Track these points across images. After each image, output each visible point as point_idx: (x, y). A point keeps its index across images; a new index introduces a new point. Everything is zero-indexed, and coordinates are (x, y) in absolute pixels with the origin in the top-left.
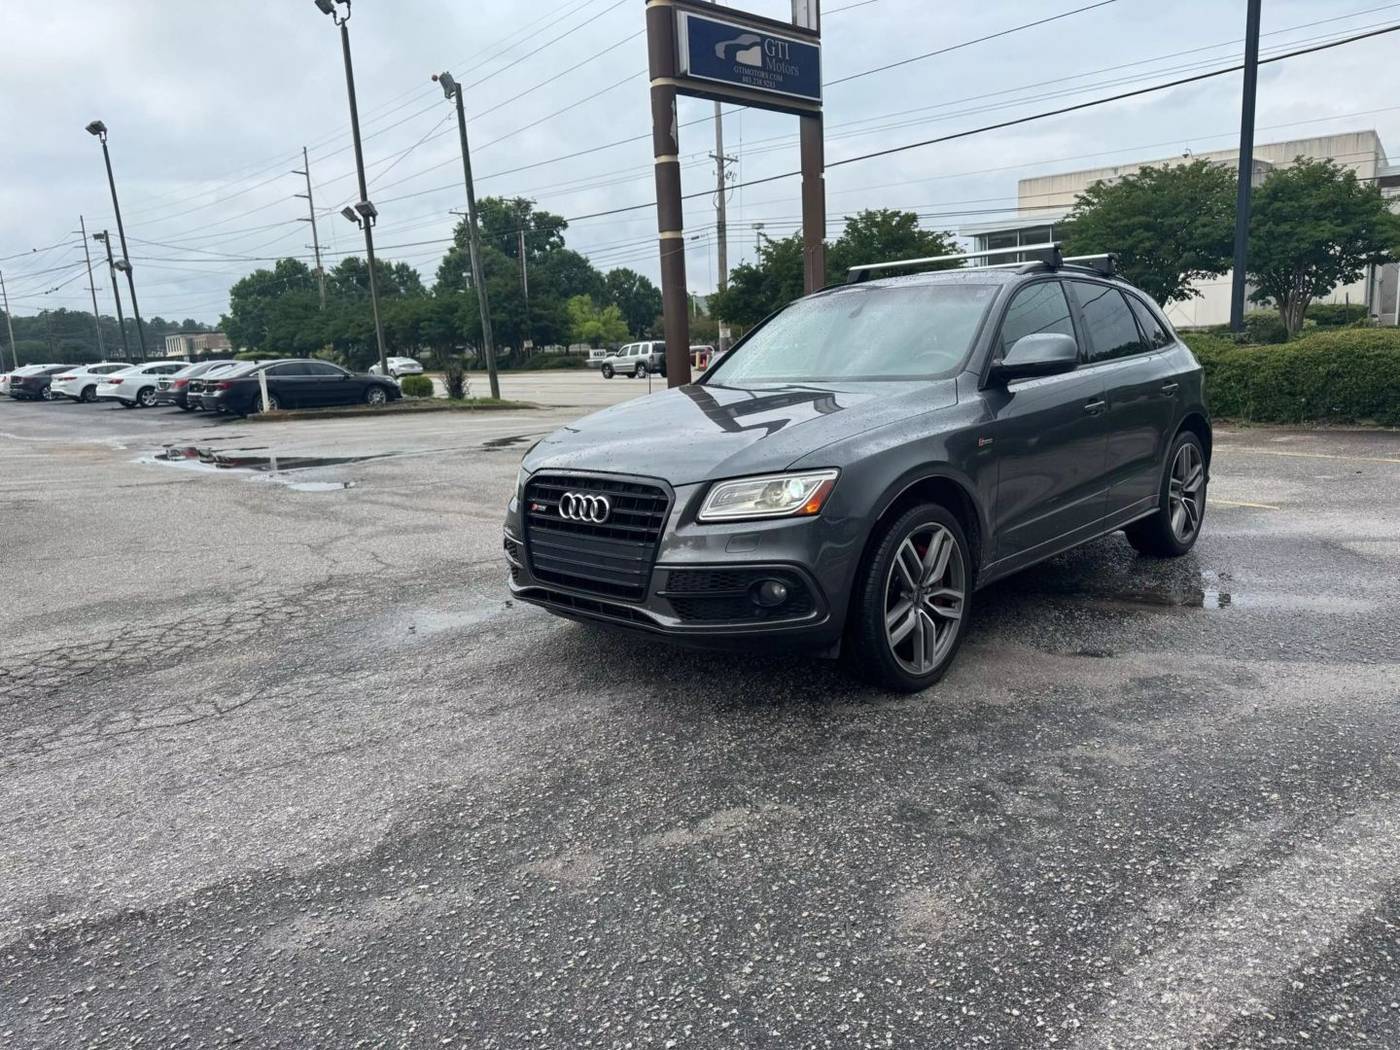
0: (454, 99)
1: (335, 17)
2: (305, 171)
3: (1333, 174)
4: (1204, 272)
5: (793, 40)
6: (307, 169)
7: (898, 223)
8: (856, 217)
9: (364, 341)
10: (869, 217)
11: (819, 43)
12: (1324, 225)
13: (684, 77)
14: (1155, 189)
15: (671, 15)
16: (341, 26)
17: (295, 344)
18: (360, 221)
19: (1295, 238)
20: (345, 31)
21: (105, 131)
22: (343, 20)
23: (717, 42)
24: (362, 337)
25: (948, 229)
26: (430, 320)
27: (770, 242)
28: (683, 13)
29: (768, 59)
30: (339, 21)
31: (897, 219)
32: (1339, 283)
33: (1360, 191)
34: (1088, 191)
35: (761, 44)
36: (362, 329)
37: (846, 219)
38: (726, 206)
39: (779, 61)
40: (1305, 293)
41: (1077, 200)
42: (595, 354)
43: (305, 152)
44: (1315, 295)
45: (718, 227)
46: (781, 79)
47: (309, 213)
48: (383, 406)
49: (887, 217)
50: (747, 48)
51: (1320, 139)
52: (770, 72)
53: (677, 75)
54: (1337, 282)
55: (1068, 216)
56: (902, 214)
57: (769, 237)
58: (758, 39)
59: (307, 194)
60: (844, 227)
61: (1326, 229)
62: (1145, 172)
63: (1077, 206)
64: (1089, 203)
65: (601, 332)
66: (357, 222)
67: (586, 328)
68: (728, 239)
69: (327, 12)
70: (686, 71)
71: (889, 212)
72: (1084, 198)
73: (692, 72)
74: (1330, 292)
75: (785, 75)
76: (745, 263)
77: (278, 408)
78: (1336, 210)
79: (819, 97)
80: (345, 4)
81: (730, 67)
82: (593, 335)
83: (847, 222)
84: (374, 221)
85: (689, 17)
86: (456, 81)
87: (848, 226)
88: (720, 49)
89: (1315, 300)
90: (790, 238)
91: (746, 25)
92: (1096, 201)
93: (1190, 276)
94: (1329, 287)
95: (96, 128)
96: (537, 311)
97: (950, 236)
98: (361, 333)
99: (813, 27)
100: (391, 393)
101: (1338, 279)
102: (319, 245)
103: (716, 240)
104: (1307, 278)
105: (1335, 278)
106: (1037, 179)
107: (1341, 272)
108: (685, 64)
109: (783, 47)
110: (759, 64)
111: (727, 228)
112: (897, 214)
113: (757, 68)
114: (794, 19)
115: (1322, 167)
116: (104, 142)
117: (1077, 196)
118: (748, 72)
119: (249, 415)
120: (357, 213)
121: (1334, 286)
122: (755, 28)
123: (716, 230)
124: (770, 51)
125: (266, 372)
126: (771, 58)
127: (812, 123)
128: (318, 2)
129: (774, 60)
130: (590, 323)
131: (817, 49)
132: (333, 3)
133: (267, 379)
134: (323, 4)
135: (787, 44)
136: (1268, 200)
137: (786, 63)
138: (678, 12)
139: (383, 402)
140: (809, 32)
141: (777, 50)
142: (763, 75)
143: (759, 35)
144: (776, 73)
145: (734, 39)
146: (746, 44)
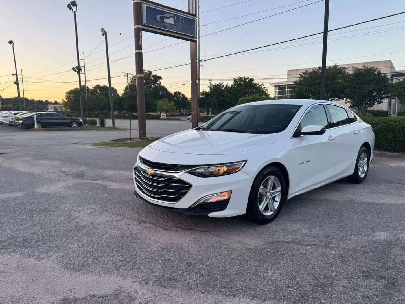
0: (104, 36)
3: (374, 71)
4: (337, 99)
5: (185, 16)
6: (84, 59)
8: (237, 79)
10: (240, 79)
11: (196, 18)
13: (145, 25)
15: (141, 5)
18: (77, 72)
19: (362, 89)
20: (75, 15)
21: (13, 43)
23: (157, 15)
25: (263, 83)
27: (212, 85)
29: (176, 22)
30: (74, 12)
31: (248, 80)
32: (376, 104)
33: (382, 76)
34: (303, 73)
35: (174, 17)
36: (97, 105)
37: (234, 79)
38: (201, 74)
40: (366, 106)
41: (300, 76)
42: (162, 115)
44: (369, 107)
46: (181, 29)
47: (84, 71)
48: (76, 128)
49: (246, 79)
50: (168, 18)
51: (375, 62)
52: (177, 26)
53: (142, 24)
54: (375, 103)
55: (297, 80)
56: (250, 78)
57: (212, 83)
58: (173, 15)
59: (84, 66)
60: (233, 81)
61: (372, 87)
63: (300, 78)
64: (303, 77)
65: (168, 109)
67: (163, 108)
68: (201, 84)
70: (145, 23)
71: (246, 78)
72: (301, 75)
73: (147, 24)
74: (373, 106)
75: (182, 27)
76: (204, 91)
77: (41, 127)
78: (374, 81)
79: (195, 35)
80: (75, 7)
81: (162, 23)
82: (165, 110)
85: (146, 6)
86: (105, 31)
87: (234, 81)
88: (158, 17)
89: (369, 109)
90: (218, 84)
91: (169, 11)
92: (305, 76)
93: (333, 100)
94: (373, 105)
95: (11, 42)
97: (264, 85)
99: (194, 14)
101: (376, 102)
102: (86, 80)
104: (366, 102)
105: (375, 102)
106: (292, 70)
107: (377, 100)
108: (145, 21)
109: (182, 19)
110: (173, 23)
111: (201, 80)
112: (248, 78)
114: (189, 11)
115: (371, 69)
116: (13, 46)
117: (299, 74)
118: (169, 25)
119: (30, 129)
121: (374, 104)
122: (172, 12)
124: (177, 20)
125: (36, 116)
126: (177, 22)
127: (194, 43)
128: (67, 6)
129: (178, 22)
130: (165, 106)
131: (195, 20)
132: (72, 6)
133: (37, 118)
134: (69, 7)
135: (183, 18)
136: (355, 78)
137: (183, 24)
138: (143, 4)
139: (77, 126)
140: (192, 15)
141: (179, 19)
142: (174, 27)
143: (173, 14)
144: (179, 27)
145: (163, 15)
146: (168, 16)
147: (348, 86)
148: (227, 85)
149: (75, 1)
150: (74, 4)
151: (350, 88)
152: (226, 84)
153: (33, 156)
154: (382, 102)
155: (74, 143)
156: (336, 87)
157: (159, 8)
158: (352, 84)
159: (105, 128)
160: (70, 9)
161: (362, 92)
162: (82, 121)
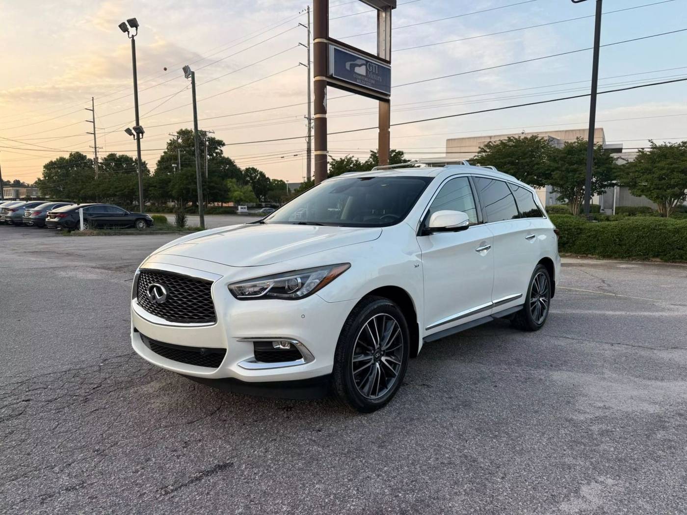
0: (190, 79)
1: (128, 34)
2: (92, 109)
3: (593, 146)
5: (379, 64)
6: (93, 108)
7: (395, 155)
9: (118, 196)
11: (390, 67)
13: (331, 77)
14: (515, 146)
15: (326, 47)
16: (131, 39)
17: (80, 195)
18: (134, 135)
20: (133, 41)
22: (133, 36)
23: (346, 62)
24: (117, 194)
26: (155, 187)
27: (334, 160)
28: (332, 46)
29: (368, 72)
30: (130, 36)
31: (395, 153)
32: (596, 195)
34: (485, 146)
35: (366, 65)
36: (118, 189)
37: (372, 151)
39: (373, 73)
40: (581, 198)
42: (241, 208)
43: (93, 100)
45: (308, 151)
46: (374, 82)
47: (93, 130)
50: (360, 66)
52: (369, 78)
53: (328, 75)
55: (475, 156)
56: (397, 151)
57: (333, 158)
58: (365, 62)
59: (92, 121)
60: (370, 156)
62: (510, 139)
63: (479, 152)
64: (485, 151)
65: (242, 197)
66: (132, 136)
67: (234, 195)
70: (332, 74)
72: (483, 149)
73: (335, 75)
75: (376, 80)
77: (88, 229)
79: (389, 92)
80: (135, 28)
81: (352, 75)
82: (238, 199)
83: (372, 153)
84: (142, 136)
85: (335, 49)
86: (192, 70)
87: (372, 155)
88: (348, 65)
90: (343, 158)
91: (359, 55)
92: (488, 150)
94: (591, 196)
96: (212, 184)
98: (116, 192)
99: (388, 59)
100: (148, 223)
101: (595, 193)
102: (97, 147)
103: (306, 157)
104: (582, 191)
105: (593, 192)
106: (455, 139)
107: (596, 190)
108: (332, 70)
109: (375, 68)
110: (364, 74)
113: (363, 76)
114: (379, 54)
118: (360, 77)
120: (133, 131)
121: (593, 196)
122: (363, 56)
123: (306, 152)
124: (370, 68)
125: (83, 209)
126: (370, 72)
127: (384, 104)
128: (120, 26)
130: (237, 192)
132: (129, 27)
133: (83, 213)
135: (377, 66)
136: (566, 155)
137: (376, 74)
138: (330, 45)
139: (144, 227)
140: (384, 60)
141: (373, 68)
142: (366, 79)
143: (365, 60)
144: (372, 79)
145: (354, 61)
146: (359, 64)
147: (557, 169)
148: (357, 161)
149: (135, 19)
150: (133, 23)
151: (559, 171)
152: (356, 159)
154: (605, 192)
156: (538, 169)
157: (349, 51)
158: (563, 165)
159: (186, 229)
160: (124, 32)
161: (578, 177)
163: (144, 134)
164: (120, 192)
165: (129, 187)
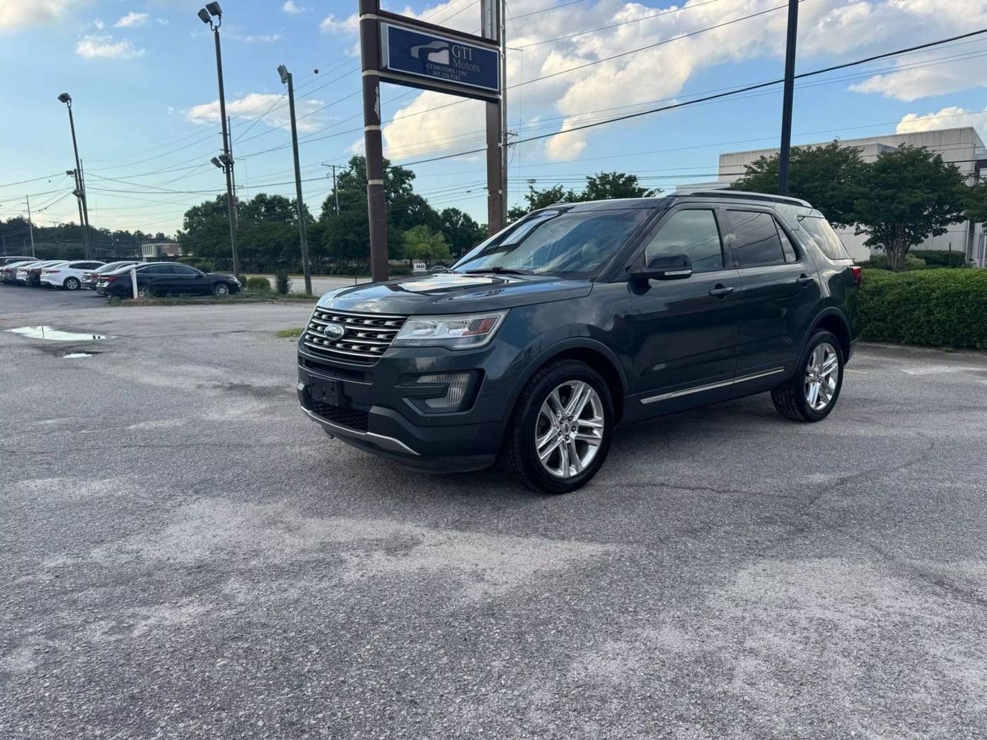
0: (287, 84)
1: (211, 25)
3: (927, 156)
4: (836, 223)
5: (474, 46)
7: (624, 182)
8: (595, 177)
9: (262, 252)
10: (604, 178)
11: (498, 50)
12: (917, 193)
13: (386, 70)
15: (377, 26)
16: (215, 31)
17: (216, 252)
19: (897, 200)
20: (217, 35)
21: (70, 100)
22: (216, 28)
23: (414, 46)
25: (659, 187)
27: (536, 193)
28: (385, 24)
29: (454, 59)
30: (214, 28)
31: (623, 179)
32: (930, 235)
33: (945, 169)
34: (755, 163)
35: (449, 49)
36: (261, 243)
37: (588, 178)
38: (508, 166)
39: (464, 61)
40: (906, 242)
41: (745, 170)
42: (417, 267)
44: (912, 243)
46: (465, 74)
48: (226, 297)
49: (617, 177)
50: (437, 51)
51: (933, 132)
52: (456, 69)
53: (381, 68)
54: (929, 234)
55: (740, 179)
56: (626, 176)
57: (536, 190)
58: (447, 45)
60: (587, 184)
61: (920, 194)
63: (747, 174)
64: (754, 171)
65: (429, 251)
66: (222, 168)
67: (419, 248)
68: (508, 190)
69: (206, 22)
70: (387, 66)
71: (617, 175)
72: (750, 168)
73: (390, 66)
74: (922, 241)
75: (468, 72)
76: (517, 207)
78: (925, 182)
79: (496, 88)
80: (217, 16)
81: (423, 64)
82: (424, 253)
83: (589, 180)
84: (232, 167)
85: (389, 27)
86: (289, 72)
87: (590, 183)
88: (415, 52)
89: (913, 247)
90: (550, 190)
91: (438, 35)
92: (759, 170)
94: (922, 238)
95: (64, 98)
97: (660, 192)
98: (259, 246)
99: (495, 39)
100: (233, 288)
101: (930, 232)
104: (907, 230)
105: (927, 232)
106: (732, 155)
107: (932, 228)
108: (386, 60)
109: (467, 52)
110: (446, 62)
111: (508, 181)
112: (622, 176)
113: (445, 66)
114: (483, 33)
115: (919, 151)
116: (69, 107)
117: (746, 166)
118: (438, 68)
119: (124, 301)
120: (221, 162)
121: (927, 237)
122: (445, 37)
124: (457, 54)
126: (457, 59)
127: (494, 106)
128: (199, 14)
129: (459, 60)
130: (423, 244)
131: (496, 53)
132: (210, 15)
133: (137, 276)
134: (203, 16)
135: (470, 50)
136: (877, 173)
137: (470, 62)
138: (382, 24)
140: (491, 42)
141: (462, 53)
142: (450, 70)
143: (448, 42)
144: (461, 69)
145: (425, 44)
146: (437, 48)
147: (864, 196)
148: (571, 192)
149: (216, 2)
150: (214, 9)
151: (867, 199)
152: (569, 190)
153: (160, 356)
154: (946, 231)
155: (235, 332)
156: (832, 197)
157: (417, 30)
158: (872, 190)
159: (290, 296)
161: (896, 208)
162: (239, 282)
163: (235, 165)
164: (265, 247)
165: (275, 239)
